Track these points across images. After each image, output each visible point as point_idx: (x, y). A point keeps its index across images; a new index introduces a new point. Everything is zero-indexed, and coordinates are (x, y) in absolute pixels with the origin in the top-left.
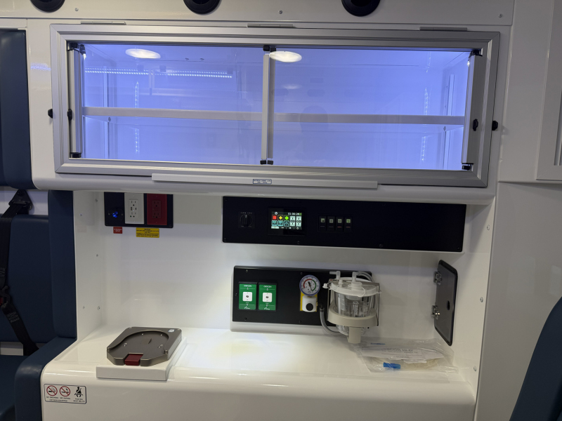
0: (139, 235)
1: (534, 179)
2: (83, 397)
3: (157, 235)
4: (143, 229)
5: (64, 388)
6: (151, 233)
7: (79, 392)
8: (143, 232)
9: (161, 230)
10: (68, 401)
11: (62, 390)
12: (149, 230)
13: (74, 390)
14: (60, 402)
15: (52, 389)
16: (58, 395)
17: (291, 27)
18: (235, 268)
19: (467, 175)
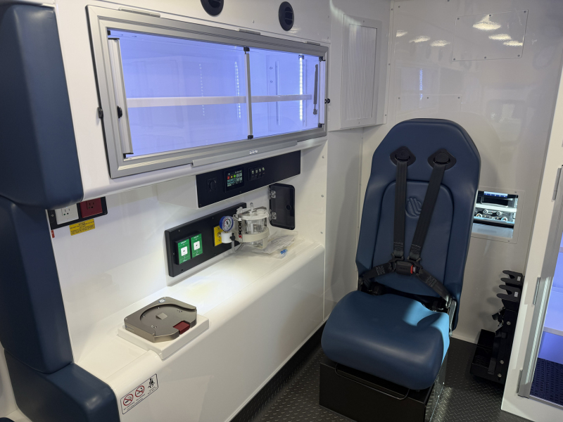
0: (73, 233)
1: (339, 129)
2: (155, 385)
3: (92, 227)
4: (77, 224)
5: (140, 389)
6: (86, 225)
7: (152, 382)
8: (79, 228)
9: (95, 219)
10: (143, 397)
11: (137, 392)
12: (84, 224)
13: (147, 384)
14: (137, 404)
15: (128, 399)
16: (135, 399)
17: (259, 34)
18: (166, 232)
19: (321, 130)
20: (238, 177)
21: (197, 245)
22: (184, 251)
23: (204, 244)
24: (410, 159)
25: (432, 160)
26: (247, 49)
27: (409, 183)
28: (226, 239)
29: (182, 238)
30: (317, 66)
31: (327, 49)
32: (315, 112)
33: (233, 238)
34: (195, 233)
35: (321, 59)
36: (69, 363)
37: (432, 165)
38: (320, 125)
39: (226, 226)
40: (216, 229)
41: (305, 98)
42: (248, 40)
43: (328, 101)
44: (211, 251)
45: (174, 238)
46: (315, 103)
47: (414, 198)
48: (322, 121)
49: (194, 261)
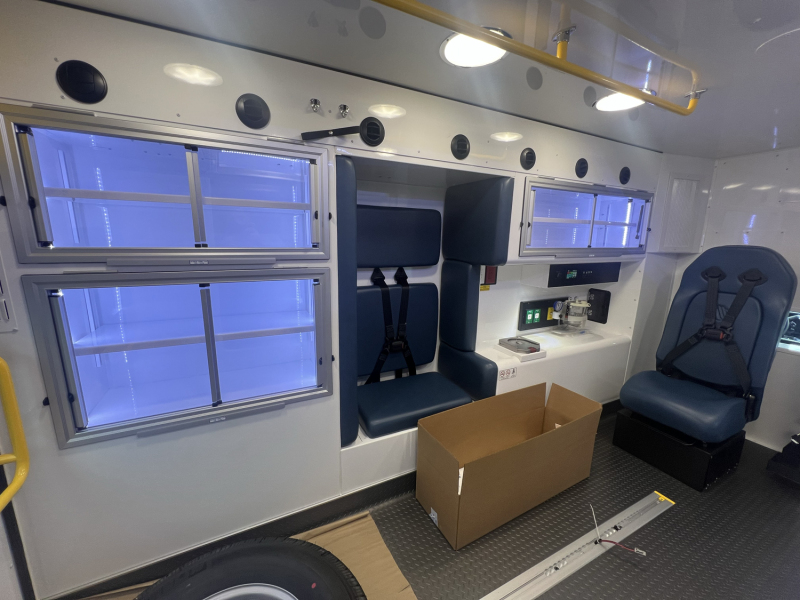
0: (481, 290)
2: (515, 374)
3: (489, 289)
5: (508, 372)
6: (486, 288)
7: (514, 372)
9: (490, 286)
10: (509, 377)
13: (512, 371)
14: (505, 379)
15: (503, 373)
16: (505, 376)
17: (604, 186)
18: (521, 303)
19: (641, 250)
20: (574, 274)
21: (537, 316)
22: (530, 317)
23: (541, 316)
24: (721, 276)
25: (742, 278)
26: (596, 195)
27: (720, 294)
28: (556, 316)
29: (530, 309)
30: (642, 207)
31: (653, 195)
32: (637, 237)
33: (561, 316)
34: (538, 308)
35: (647, 201)
36: (473, 351)
37: (742, 281)
38: (641, 246)
39: (558, 308)
40: (550, 309)
41: (629, 225)
42: (597, 190)
43: (649, 230)
44: (544, 323)
45: (525, 307)
46: (638, 231)
47: (722, 306)
48: (643, 243)
49: (534, 325)
